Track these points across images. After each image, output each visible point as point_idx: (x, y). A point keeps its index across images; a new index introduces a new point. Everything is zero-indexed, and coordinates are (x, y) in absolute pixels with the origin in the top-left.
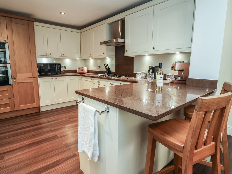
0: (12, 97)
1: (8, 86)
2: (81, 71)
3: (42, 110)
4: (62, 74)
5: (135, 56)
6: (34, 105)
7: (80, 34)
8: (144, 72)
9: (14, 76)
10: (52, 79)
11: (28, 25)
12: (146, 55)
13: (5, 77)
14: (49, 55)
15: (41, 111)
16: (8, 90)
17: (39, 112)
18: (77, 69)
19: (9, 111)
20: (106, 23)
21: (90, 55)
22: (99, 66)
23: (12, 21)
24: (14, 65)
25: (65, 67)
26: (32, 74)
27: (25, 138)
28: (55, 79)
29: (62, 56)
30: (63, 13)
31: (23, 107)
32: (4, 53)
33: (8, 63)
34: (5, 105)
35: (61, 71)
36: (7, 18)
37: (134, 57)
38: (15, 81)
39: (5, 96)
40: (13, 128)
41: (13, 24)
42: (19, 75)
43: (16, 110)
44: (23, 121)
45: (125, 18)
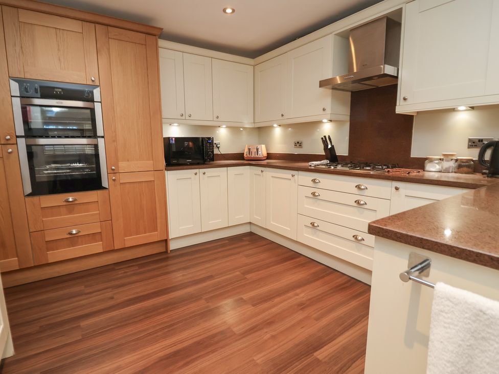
0: (108, 220)
1: (99, 192)
2: (253, 155)
3: (173, 246)
4: (215, 162)
5: (418, 113)
6: (155, 236)
7: (254, 68)
8: (452, 155)
9: (113, 168)
10: (196, 174)
11: (146, 45)
12: (461, 108)
13: (92, 169)
14: (187, 118)
15: (171, 249)
16: (99, 202)
17: (166, 252)
18: (244, 150)
19: (101, 251)
20: (333, 33)
21: (282, 115)
22: (298, 143)
23: (109, 34)
24: (114, 141)
25: (218, 146)
26: (152, 161)
27: (150, 334)
28: (201, 174)
29: (215, 119)
30: (229, 11)
31: (131, 241)
32: (91, 111)
33: (99, 137)
34: (93, 237)
35: (213, 154)
36: (97, 25)
37: (413, 116)
38: (114, 180)
39: (92, 215)
40: (112, 298)
41: (110, 39)
42: (123, 166)
43: (116, 248)
44: (134, 278)
45: (400, 10)
